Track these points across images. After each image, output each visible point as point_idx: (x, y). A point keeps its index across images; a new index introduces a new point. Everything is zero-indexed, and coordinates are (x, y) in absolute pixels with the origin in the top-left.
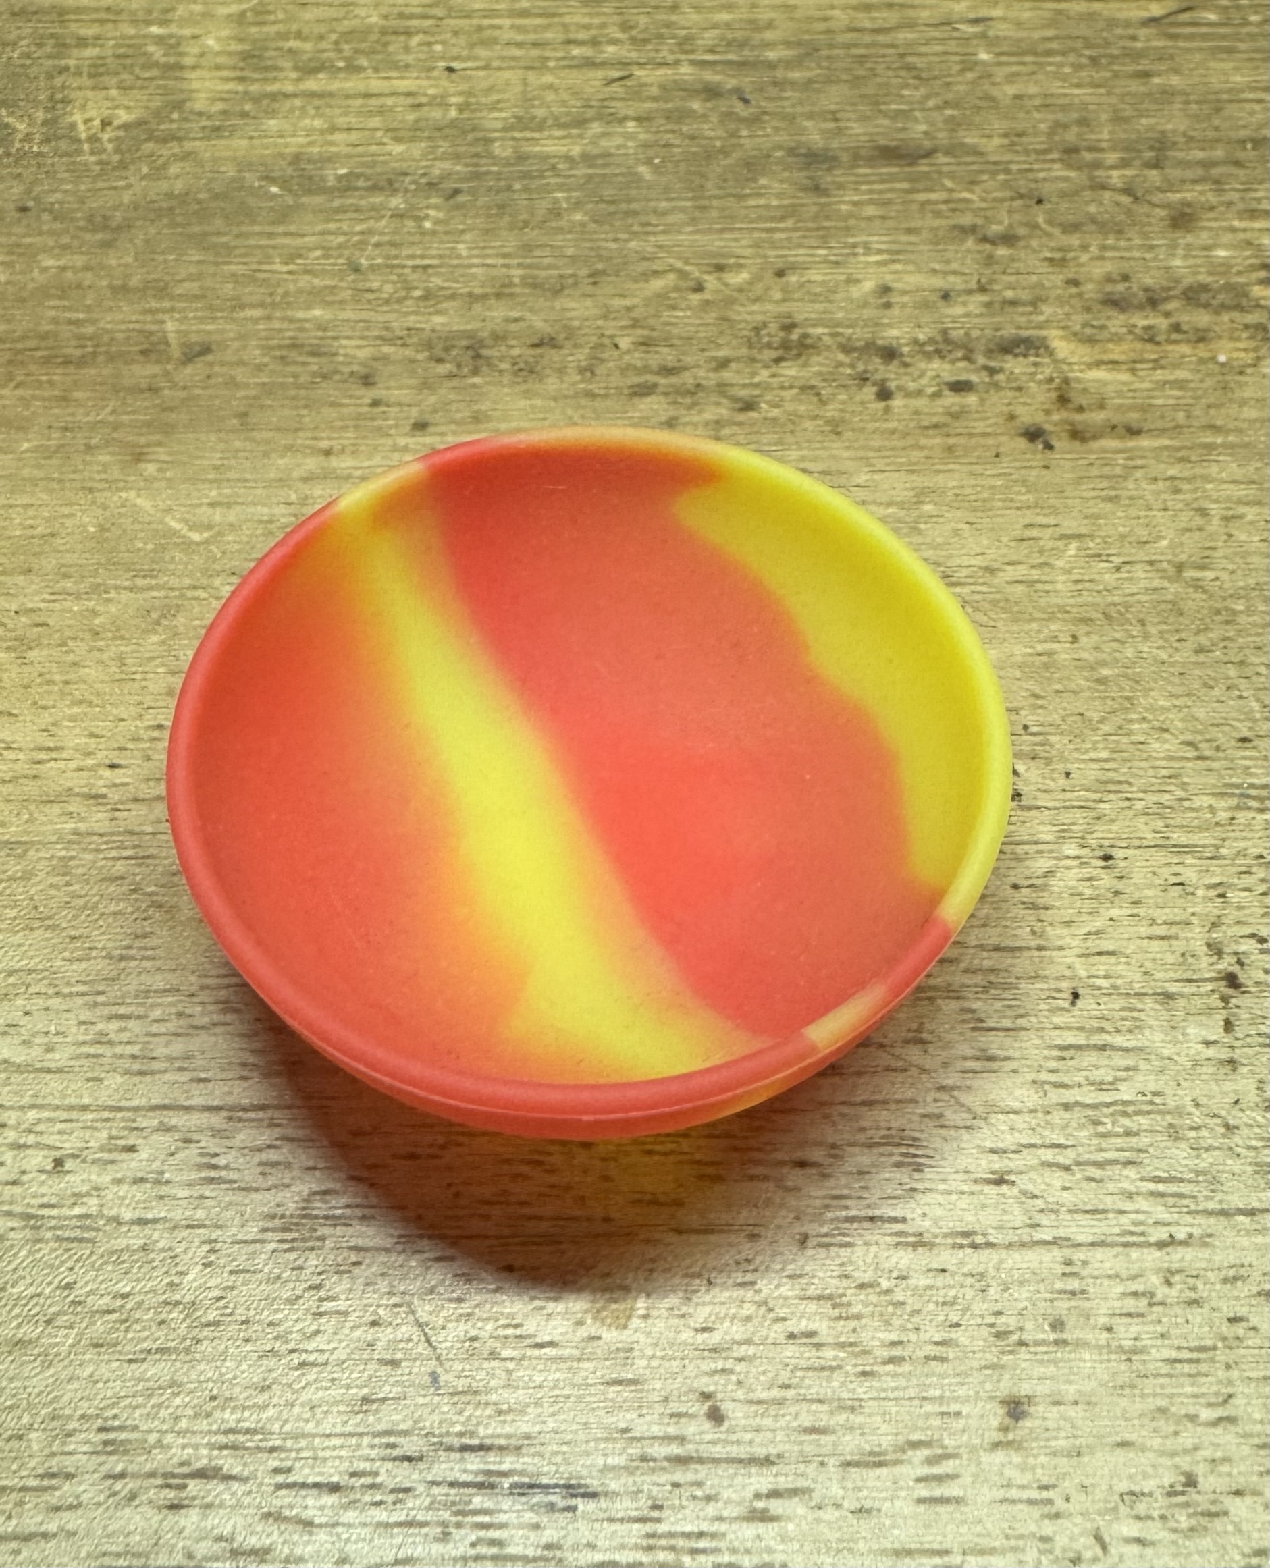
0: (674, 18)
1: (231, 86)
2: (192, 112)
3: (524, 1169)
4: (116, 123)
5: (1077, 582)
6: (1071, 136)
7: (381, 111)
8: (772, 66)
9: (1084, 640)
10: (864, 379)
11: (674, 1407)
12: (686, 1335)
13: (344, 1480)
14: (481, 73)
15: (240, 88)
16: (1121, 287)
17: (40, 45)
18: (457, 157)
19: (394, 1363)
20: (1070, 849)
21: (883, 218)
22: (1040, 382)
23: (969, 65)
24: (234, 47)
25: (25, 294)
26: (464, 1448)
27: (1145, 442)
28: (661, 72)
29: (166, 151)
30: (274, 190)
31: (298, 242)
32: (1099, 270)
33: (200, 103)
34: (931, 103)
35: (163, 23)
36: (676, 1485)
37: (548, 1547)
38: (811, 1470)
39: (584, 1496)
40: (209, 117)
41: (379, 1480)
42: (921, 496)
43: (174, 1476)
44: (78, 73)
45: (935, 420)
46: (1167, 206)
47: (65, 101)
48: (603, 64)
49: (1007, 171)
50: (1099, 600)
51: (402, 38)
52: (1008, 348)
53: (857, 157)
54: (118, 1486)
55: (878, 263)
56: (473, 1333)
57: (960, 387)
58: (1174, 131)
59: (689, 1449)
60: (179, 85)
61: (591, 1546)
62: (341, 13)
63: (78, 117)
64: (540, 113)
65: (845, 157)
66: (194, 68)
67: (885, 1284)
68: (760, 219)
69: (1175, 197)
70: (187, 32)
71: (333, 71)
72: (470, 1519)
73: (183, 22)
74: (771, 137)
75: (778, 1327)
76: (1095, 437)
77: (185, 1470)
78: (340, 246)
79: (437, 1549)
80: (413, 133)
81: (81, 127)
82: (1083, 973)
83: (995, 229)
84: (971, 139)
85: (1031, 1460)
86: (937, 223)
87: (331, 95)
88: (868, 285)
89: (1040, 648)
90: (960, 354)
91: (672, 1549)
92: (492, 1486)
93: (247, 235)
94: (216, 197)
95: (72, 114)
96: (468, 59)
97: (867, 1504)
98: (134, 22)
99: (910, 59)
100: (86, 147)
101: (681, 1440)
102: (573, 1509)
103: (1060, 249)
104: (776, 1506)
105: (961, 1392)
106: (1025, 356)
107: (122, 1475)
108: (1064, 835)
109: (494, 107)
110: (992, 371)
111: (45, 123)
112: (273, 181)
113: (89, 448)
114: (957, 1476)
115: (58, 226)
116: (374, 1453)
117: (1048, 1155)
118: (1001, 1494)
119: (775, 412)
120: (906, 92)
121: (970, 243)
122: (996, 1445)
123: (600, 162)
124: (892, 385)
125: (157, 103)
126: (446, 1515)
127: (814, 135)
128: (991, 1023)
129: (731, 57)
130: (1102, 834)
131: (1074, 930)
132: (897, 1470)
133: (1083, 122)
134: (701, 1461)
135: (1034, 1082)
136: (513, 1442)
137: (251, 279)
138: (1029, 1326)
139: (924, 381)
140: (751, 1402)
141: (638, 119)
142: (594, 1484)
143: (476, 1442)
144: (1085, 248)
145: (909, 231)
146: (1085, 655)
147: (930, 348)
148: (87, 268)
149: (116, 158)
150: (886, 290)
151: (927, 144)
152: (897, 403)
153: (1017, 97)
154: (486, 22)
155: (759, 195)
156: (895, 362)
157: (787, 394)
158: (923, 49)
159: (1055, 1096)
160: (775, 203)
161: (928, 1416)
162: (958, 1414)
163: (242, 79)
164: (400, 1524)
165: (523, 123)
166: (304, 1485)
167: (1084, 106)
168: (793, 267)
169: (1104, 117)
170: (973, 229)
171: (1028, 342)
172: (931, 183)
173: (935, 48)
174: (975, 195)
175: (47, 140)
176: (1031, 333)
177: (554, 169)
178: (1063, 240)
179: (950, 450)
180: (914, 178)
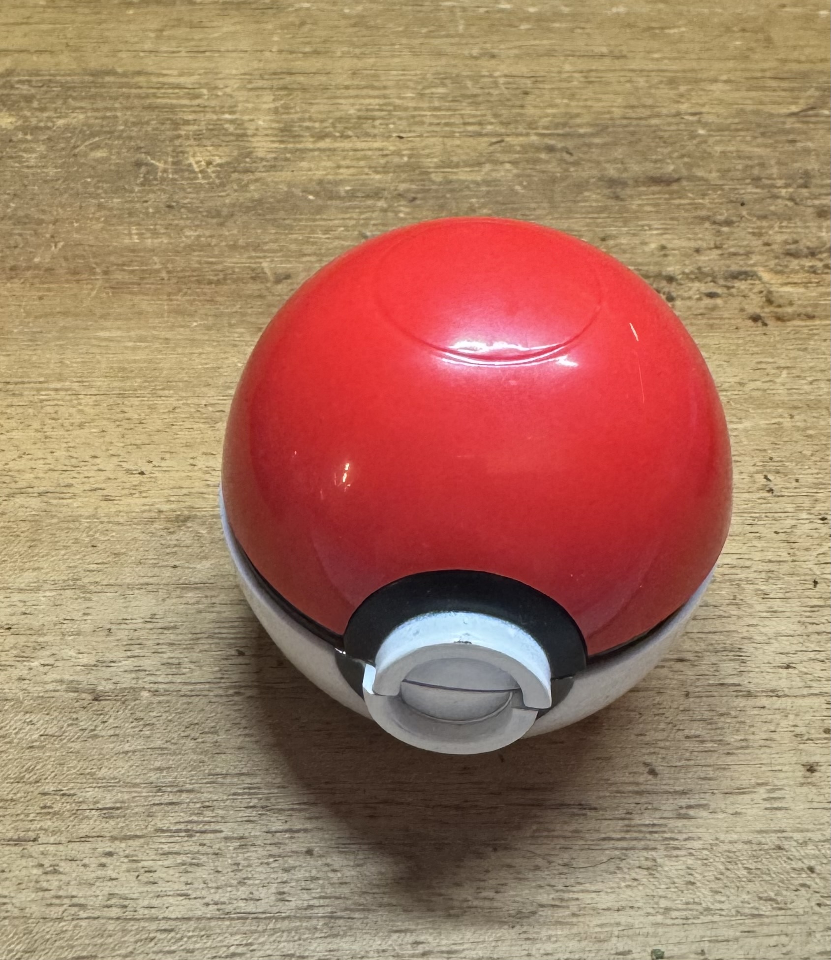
0: (523, 111)
1: (276, 145)
2: (257, 158)
4: (215, 163)
5: (788, 389)
6: (756, 171)
7: (365, 158)
8: (582, 136)
9: (797, 418)
11: (631, 769)
12: (631, 738)
13: (461, 804)
14: (418, 139)
15: (283, 146)
16: (793, 247)
17: (163, 124)
18: (412, 181)
20: (804, 515)
21: (657, 212)
22: (756, 294)
23: (693, 136)
24: (275, 125)
25: (180, 249)
26: (523, 789)
27: (817, 322)
28: (521, 139)
29: (246, 178)
30: (311, 197)
31: (331, 223)
32: (779, 238)
33: (260, 154)
34: (676, 155)
35: (232, 113)
36: (638, 804)
38: (707, 796)
39: (590, 809)
40: (268, 161)
41: (479, 803)
43: (370, 803)
44: (187, 138)
45: (701, 311)
46: (813, 206)
47: (183, 152)
48: (486, 135)
49: (723, 190)
50: (801, 397)
51: (370, 121)
52: (736, 276)
53: (637, 182)
55: (657, 235)
57: (711, 295)
58: (813, 169)
59: (642, 787)
60: (248, 145)
61: (598, 831)
62: (332, 108)
63: (192, 160)
64: (455, 159)
65: (630, 182)
66: (254, 135)
67: (733, 713)
68: (589, 213)
69: (817, 202)
70: (246, 117)
71: (335, 138)
72: (530, 820)
73: (243, 112)
74: (587, 172)
75: (680, 733)
76: (789, 320)
77: (376, 800)
78: (354, 226)
80: (385, 169)
81: (195, 166)
82: (818, 573)
83: (720, 218)
84: (700, 173)
85: (822, 791)
86: (686, 215)
87: (335, 150)
88: (653, 246)
89: (774, 421)
90: (710, 279)
91: (641, 831)
92: (540, 805)
93: (300, 220)
94: (279, 202)
95: (187, 159)
96: (410, 131)
97: (738, 810)
98: (214, 112)
99: (661, 134)
100: (200, 175)
101: (637, 784)
102: (585, 815)
103: (758, 228)
104: (691, 812)
105: (781, 761)
106: (746, 280)
108: (799, 509)
109: (428, 156)
110: (728, 288)
111: (174, 163)
112: (311, 193)
113: (231, 325)
114: (784, 798)
115: (191, 215)
116: (474, 791)
117: (812, 655)
118: (808, 805)
120: (659, 150)
121: (707, 225)
122: (802, 784)
123: (493, 183)
124: (674, 294)
125: (235, 153)
126: (517, 818)
127: (612, 171)
128: (771, 596)
129: (560, 131)
130: (819, 507)
131: (810, 553)
132: (753, 795)
133: (762, 165)
134: (649, 793)
135: (799, 622)
136: (548, 786)
137: (307, 242)
138: (813, 731)
139: (691, 293)
140: (671, 767)
141: (509, 162)
142: (594, 803)
143: (528, 786)
144: (771, 227)
145: (672, 219)
146: (798, 424)
147: (693, 276)
148: (211, 236)
149: (217, 181)
150: (663, 248)
151: (676, 176)
152: (679, 303)
153: (723, 152)
154: (416, 113)
155: (586, 201)
156: (674, 284)
158: (668, 128)
159: (811, 628)
160: (594, 204)
161: (764, 772)
162: (780, 771)
163: (282, 142)
165: (446, 164)
166: (440, 806)
167: (760, 157)
168: (611, 237)
169: (773, 162)
170: (707, 218)
171: (746, 273)
172: (681, 195)
173: (673, 128)
174: (706, 201)
175: (176, 172)
176: (748, 269)
177: (468, 187)
178: (759, 223)
179: (711, 326)
180: (671, 193)
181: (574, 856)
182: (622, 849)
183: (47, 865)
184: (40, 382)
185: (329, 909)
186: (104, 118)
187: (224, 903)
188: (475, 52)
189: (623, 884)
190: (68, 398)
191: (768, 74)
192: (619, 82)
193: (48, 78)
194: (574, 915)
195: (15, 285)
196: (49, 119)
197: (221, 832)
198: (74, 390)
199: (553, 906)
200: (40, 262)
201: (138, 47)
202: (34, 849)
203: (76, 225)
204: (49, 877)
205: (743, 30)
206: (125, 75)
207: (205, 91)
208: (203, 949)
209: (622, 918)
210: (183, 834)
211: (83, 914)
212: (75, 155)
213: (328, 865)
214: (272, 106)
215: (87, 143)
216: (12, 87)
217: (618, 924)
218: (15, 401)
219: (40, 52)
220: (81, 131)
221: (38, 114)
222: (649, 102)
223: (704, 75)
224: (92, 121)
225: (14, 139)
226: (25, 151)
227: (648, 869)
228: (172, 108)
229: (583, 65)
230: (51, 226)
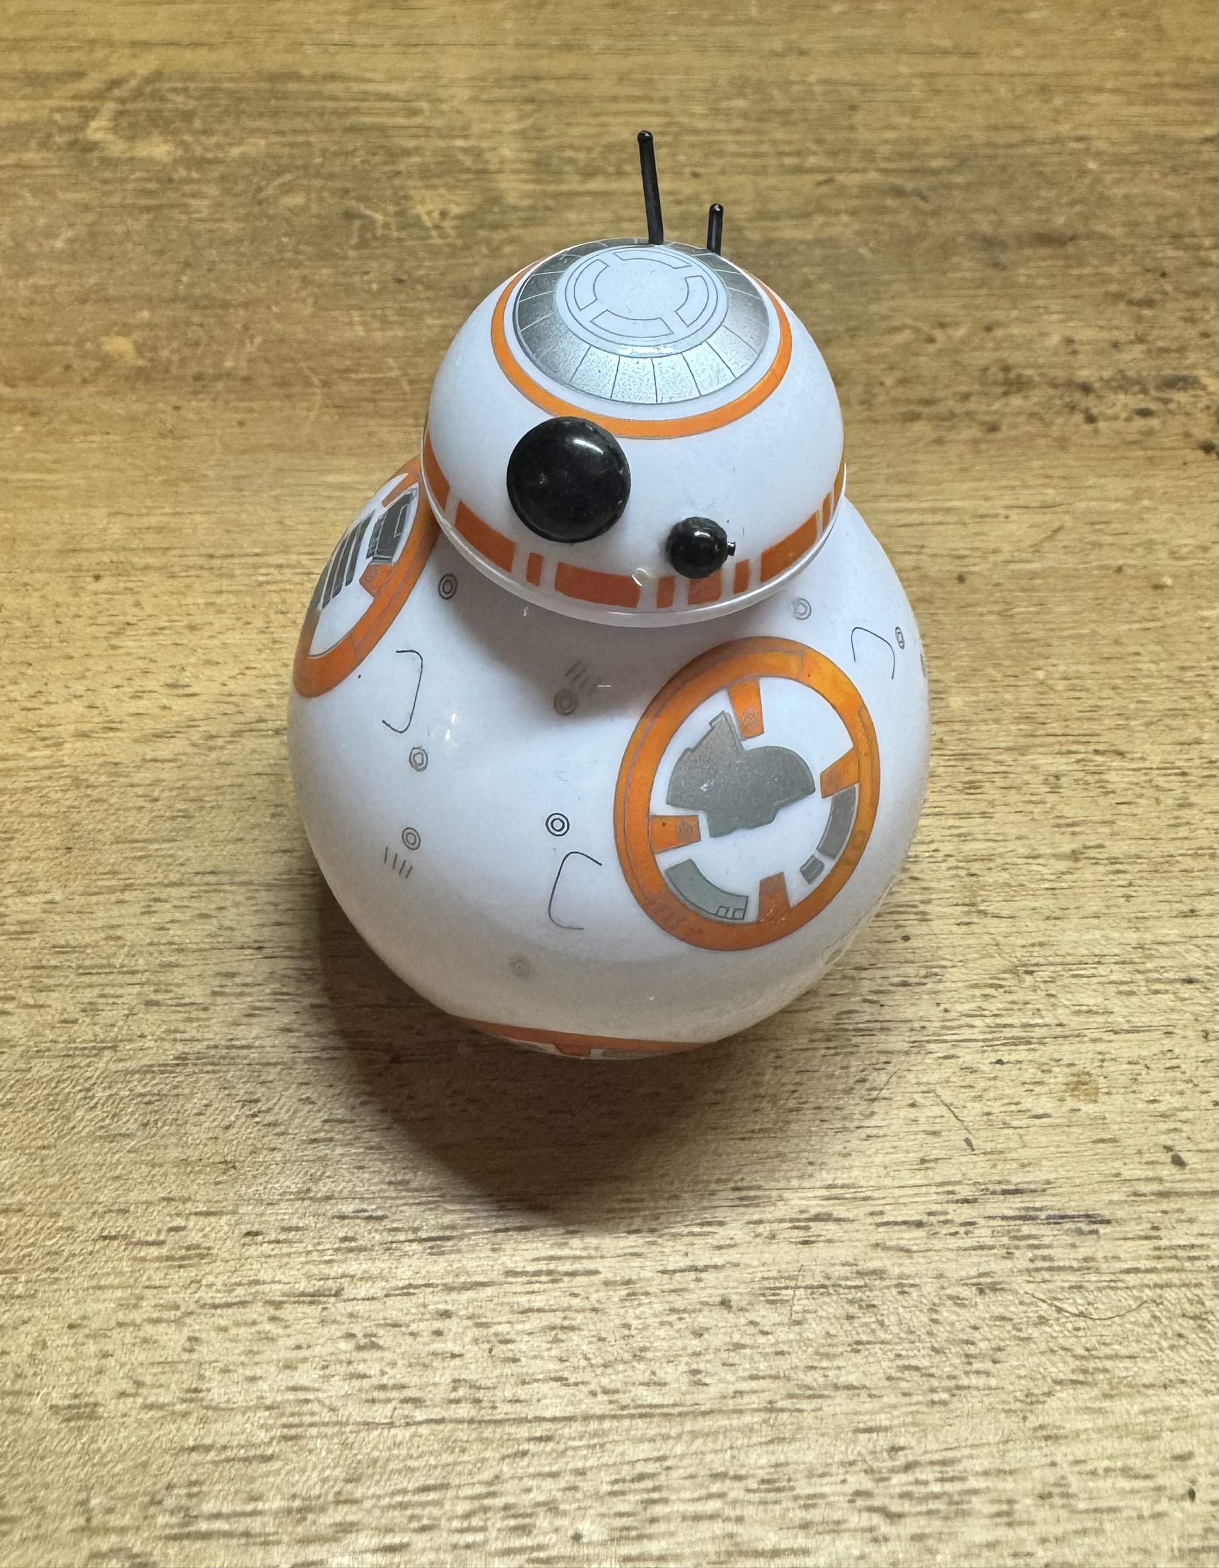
0: (853, 135)
1: (531, 186)
2: (508, 206)
3: (991, 991)
4: (452, 214)
6: (1173, 225)
8: (936, 172)
10: (1072, 408)
11: (1147, 1157)
12: (1141, 1106)
13: (925, 1218)
14: (720, 177)
15: (539, 187)
17: (374, 154)
19: (935, 1133)
21: (1053, 287)
22: (1202, 410)
23: (1083, 172)
24: (525, 156)
25: (421, 346)
26: (1005, 1192)
28: (856, 176)
29: (498, 236)
33: (511, 199)
35: (466, 137)
36: (1165, 1212)
37: (1086, 1260)
39: (1102, 1222)
40: (523, 211)
41: (949, 1217)
42: (1138, 495)
43: (799, 1220)
44: (410, 175)
45: (1134, 437)
47: (406, 198)
48: (809, 171)
49: (1134, 253)
52: (1171, 384)
53: (1021, 242)
54: (760, 1229)
55: (1059, 321)
56: (986, 1110)
57: (1145, 413)
59: (1167, 1186)
60: (492, 185)
61: (1116, 1258)
62: (598, 130)
63: (420, 210)
64: (773, 207)
65: (1011, 242)
66: (500, 172)
68: (963, 288)
70: (485, 144)
71: (607, 175)
72: (1023, 1243)
73: (480, 136)
74: (946, 227)
75: (1205, 1097)
77: (805, 1216)
79: (1008, 1264)
80: (683, 222)
81: (425, 218)
83: (1138, 295)
84: (1101, 228)
86: (1092, 291)
88: (1055, 338)
90: (1137, 388)
91: (1176, 1257)
92: (1033, 1218)
95: (413, 207)
96: (707, 166)
98: (441, 137)
99: (1041, 168)
100: (434, 233)
101: (1159, 1180)
102: (1096, 1232)
103: (1189, 310)
106: (1185, 390)
107: (760, 1222)
109: (738, 203)
110: (1166, 401)
111: (397, 214)
115: (430, 294)
116: (940, 1198)
119: (1013, 433)
120: (1041, 193)
121: (1122, 306)
123: (829, 244)
124: (1095, 411)
125: (478, 199)
126: (1005, 1240)
127: (984, 224)
129: (906, 166)
133: (1180, 215)
136: (1039, 1186)
139: (1116, 409)
140: (1201, 1151)
141: (847, 212)
142: (1106, 1213)
143: (1012, 1187)
144: (1205, 309)
145: (1074, 297)
147: (1114, 384)
149: (459, 242)
150: (1069, 341)
151: (1069, 232)
152: (1102, 425)
153: (1126, 197)
154: (711, 138)
155: (957, 270)
156: (1092, 396)
157: (1021, 419)
158: (1048, 161)
160: (968, 275)
163: (538, 181)
164: (974, 1249)
165: (762, 215)
166: (896, 1223)
167: (1176, 204)
168: (998, 324)
169: (1193, 211)
170: (1117, 297)
171: (1184, 379)
172: (1079, 260)
173: (1056, 159)
174: (1114, 270)
175: (402, 228)
176: (1185, 373)
177: (795, 250)
178: (1189, 303)
179: (1151, 460)
180: (1066, 257)
181: (1091, 1297)
182: (1156, 1286)
183: (360, 1335)
184: (257, 555)
185: (766, 1396)
186: (293, 145)
187: (617, 1391)
188: (778, 45)
189: (1165, 1344)
190: (297, 579)
191: (1168, 79)
192: (974, 91)
193: (210, 85)
194: (1106, 1396)
195: (203, 405)
196: (219, 146)
197: (596, 1272)
198: (303, 567)
199: (1074, 1382)
200: (234, 368)
201: (326, 37)
202: (338, 1309)
203: (275, 309)
204: (366, 1355)
205: (1124, 15)
206: (313, 79)
207: (424, 105)
208: (599, 1468)
209: (1172, 1399)
210: (544, 1278)
211: (420, 1415)
212: (260, 203)
213: (752, 1323)
214: (517, 126)
215: (276, 183)
216: (163, 99)
217: (1168, 1409)
218: (224, 584)
219: (195, 45)
220: (265, 167)
221: (203, 139)
222: (1018, 120)
223: (1084, 80)
224: (278, 150)
225: (176, 177)
226: (193, 195)
227: (1195, 1318)
228: (382, 130)
229: (923, 65)
230: (242, 312)
